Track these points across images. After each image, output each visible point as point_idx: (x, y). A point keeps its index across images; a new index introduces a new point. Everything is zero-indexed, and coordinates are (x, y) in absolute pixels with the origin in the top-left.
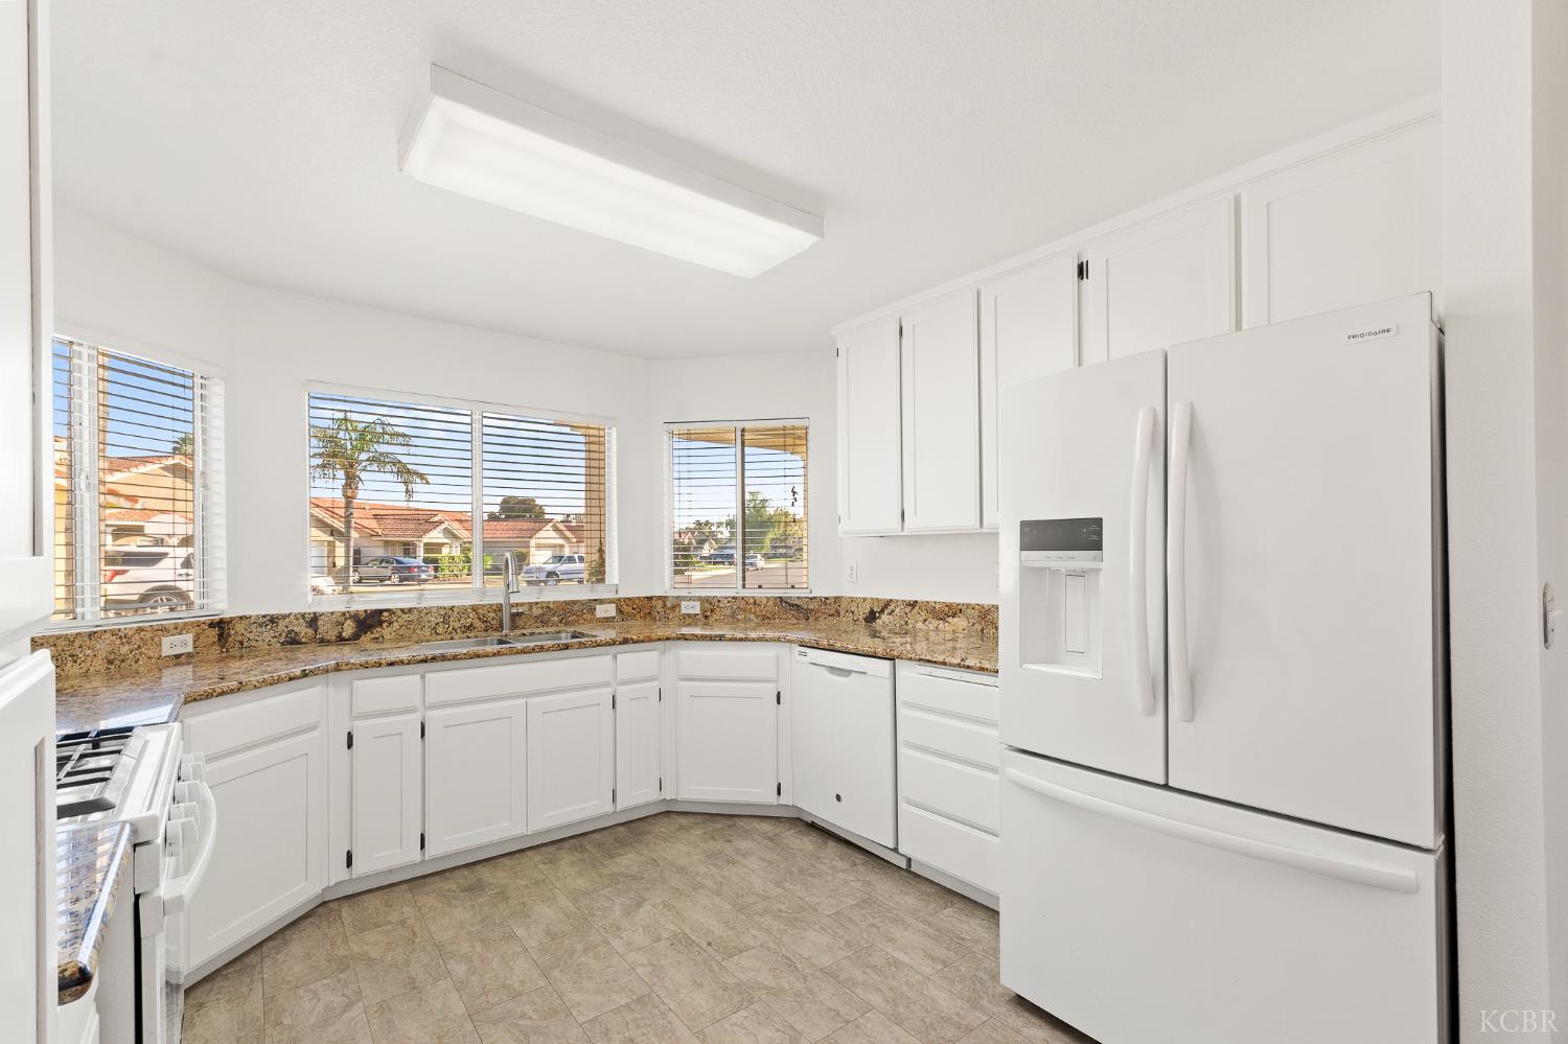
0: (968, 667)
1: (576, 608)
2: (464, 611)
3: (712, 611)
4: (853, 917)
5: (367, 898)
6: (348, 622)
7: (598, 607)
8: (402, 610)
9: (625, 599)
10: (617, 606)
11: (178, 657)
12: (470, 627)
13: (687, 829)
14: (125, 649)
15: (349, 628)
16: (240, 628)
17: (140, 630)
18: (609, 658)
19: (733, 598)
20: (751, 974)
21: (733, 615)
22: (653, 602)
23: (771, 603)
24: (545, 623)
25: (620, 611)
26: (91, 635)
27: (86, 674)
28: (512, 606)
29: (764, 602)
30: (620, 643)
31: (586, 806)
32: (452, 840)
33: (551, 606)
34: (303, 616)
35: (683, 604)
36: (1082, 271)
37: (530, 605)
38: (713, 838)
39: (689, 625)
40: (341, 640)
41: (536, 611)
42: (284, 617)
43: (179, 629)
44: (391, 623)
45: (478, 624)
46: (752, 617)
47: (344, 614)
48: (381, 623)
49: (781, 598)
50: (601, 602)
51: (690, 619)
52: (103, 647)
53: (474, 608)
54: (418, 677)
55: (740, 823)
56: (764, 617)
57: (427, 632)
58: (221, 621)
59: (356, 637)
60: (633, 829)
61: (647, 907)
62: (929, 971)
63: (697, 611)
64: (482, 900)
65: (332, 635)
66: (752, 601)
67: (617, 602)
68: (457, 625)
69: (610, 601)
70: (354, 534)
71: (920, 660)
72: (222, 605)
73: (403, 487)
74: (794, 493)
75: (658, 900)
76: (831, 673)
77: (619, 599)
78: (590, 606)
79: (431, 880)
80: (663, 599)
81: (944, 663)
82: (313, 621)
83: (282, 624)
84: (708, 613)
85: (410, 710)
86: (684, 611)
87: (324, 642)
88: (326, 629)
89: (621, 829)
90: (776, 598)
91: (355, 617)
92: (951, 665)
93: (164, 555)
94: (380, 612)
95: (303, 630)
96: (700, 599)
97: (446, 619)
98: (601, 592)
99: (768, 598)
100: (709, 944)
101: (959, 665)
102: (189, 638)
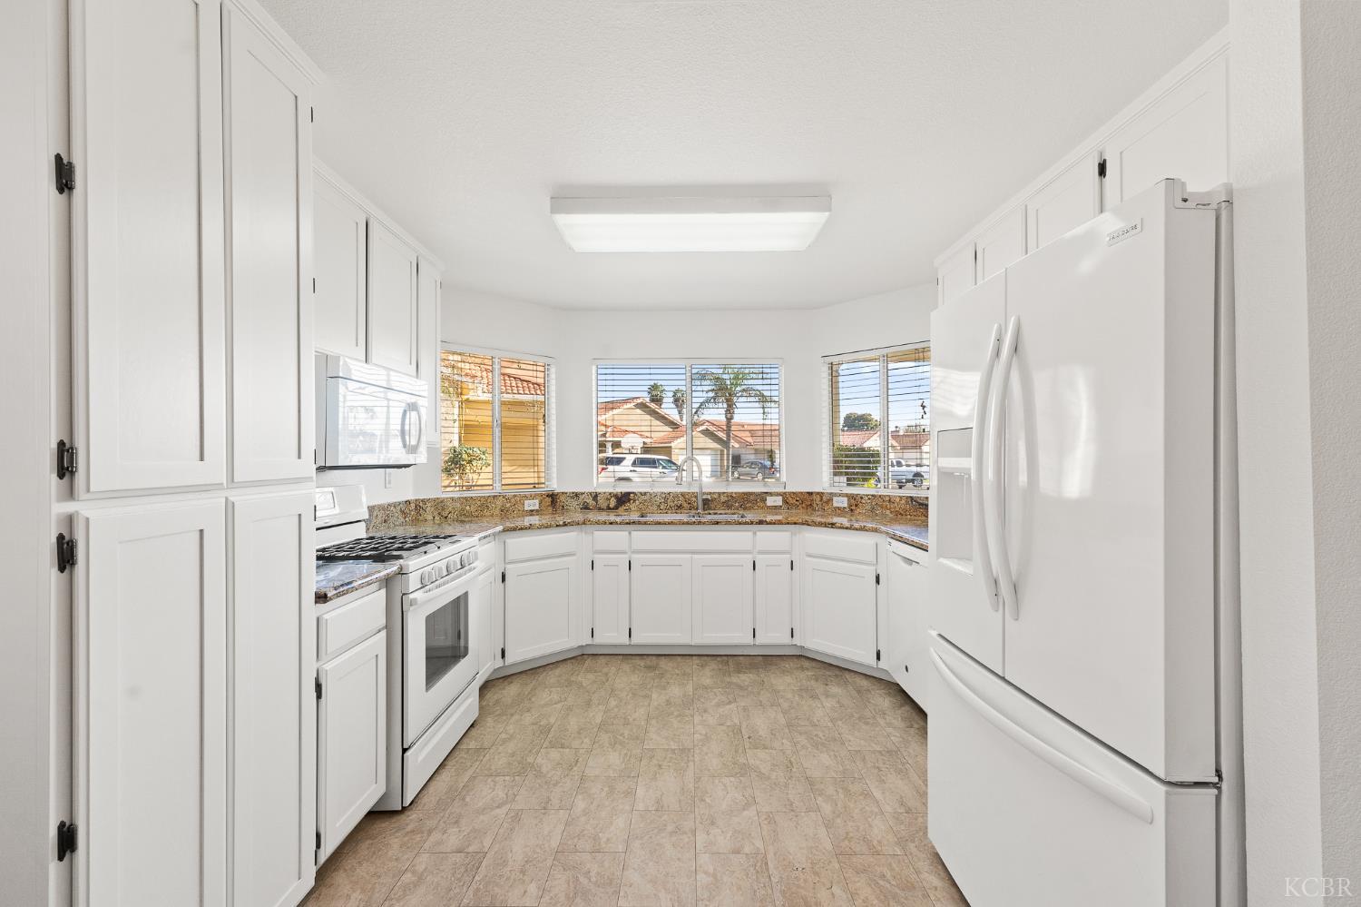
1: (752, 497)
2: (676, 496)
3: (856, 505)
4: (867, 758)
5: (601, 657)
6: (613, 499)
7: (768, 498)
8: (641, 493)
9: (790, 493)
10: (783, 498)
11: (532, 511)
12: (680, 507)
13: (802, 668)
14: (508, 505)
15: (613, 503)
16: (562, 498)
17: (515, 496)
18: (750, 534)
19: (872, 496)
20: (758, 762)
21: (873, 510)
22: (814, 497)
23: (903, 502)
24: (729, 507)
25: (785, 501)
26: (494, 497)
27: (492, 515)
28: (704, 493)
29: (898, 500)
30: (757, 523)
31: (733, 635)
32: (647, 636)
33: (734, 495)
34: (591, 494)
35: (835, 499)
36: (1102, 169)
37: (719, 494)
38: (817, 680)
39: (839, 516)
40: (609, 508)
41: (723, 499)
42: (583, 494)
43: (533, 497)
44: (634, 501)
45: (685, 505)
46: (888, 512)
47: (610, 494)
48: (629, 500)
49: (911, 497)
50: (771, 494)
51: (840, 511)
52: (499, 503)
53: (683, 494)
54: (627, 533)
55: (847, 675)
56: (898, 513)
57: (655, 508)
58: (553, 494)
59: (616, 508)
60: (767, 661)
61: (733, 706)
62: (888, 809)
63: (846, 505)
64: (649, 675)
65: (604, 505)
66: (887, 499)
67: (783, 495)
68: (672, 504)
69: (778, 494)
70: (733, 444)
72: (555, 485)
73: (761, 411)
74: (923, 407)
75: (743, 704)
76: (906, 562)
77: (785, 493)
78: (762, 497)
79: (634, 657)
80: (821, 494)
82: (595, 496)
83: (581, 497)
84: (853, 508)
85: (624, 553)
86: (835, 505)
87: (600, 509)
88: (603, 504)
89: (761, 658)
90: (907, 497)
91: (616, 496)
93: (624, 459)
94: (629, 493)
95: (590, 501)
96: (847, 495)
97: (666, 499)
98: (772, 485)
99: (901, 497)
100: (749, 738)
102: (537, 502)
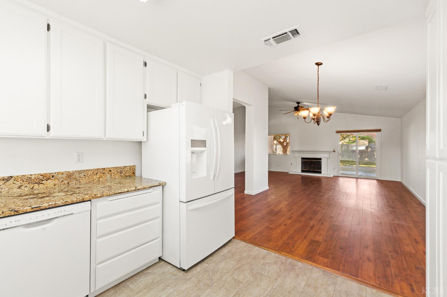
0: (139, 189)
71: (115, 194)
81: (128, 191)
92: (131, 191)
101: (135, 190)
